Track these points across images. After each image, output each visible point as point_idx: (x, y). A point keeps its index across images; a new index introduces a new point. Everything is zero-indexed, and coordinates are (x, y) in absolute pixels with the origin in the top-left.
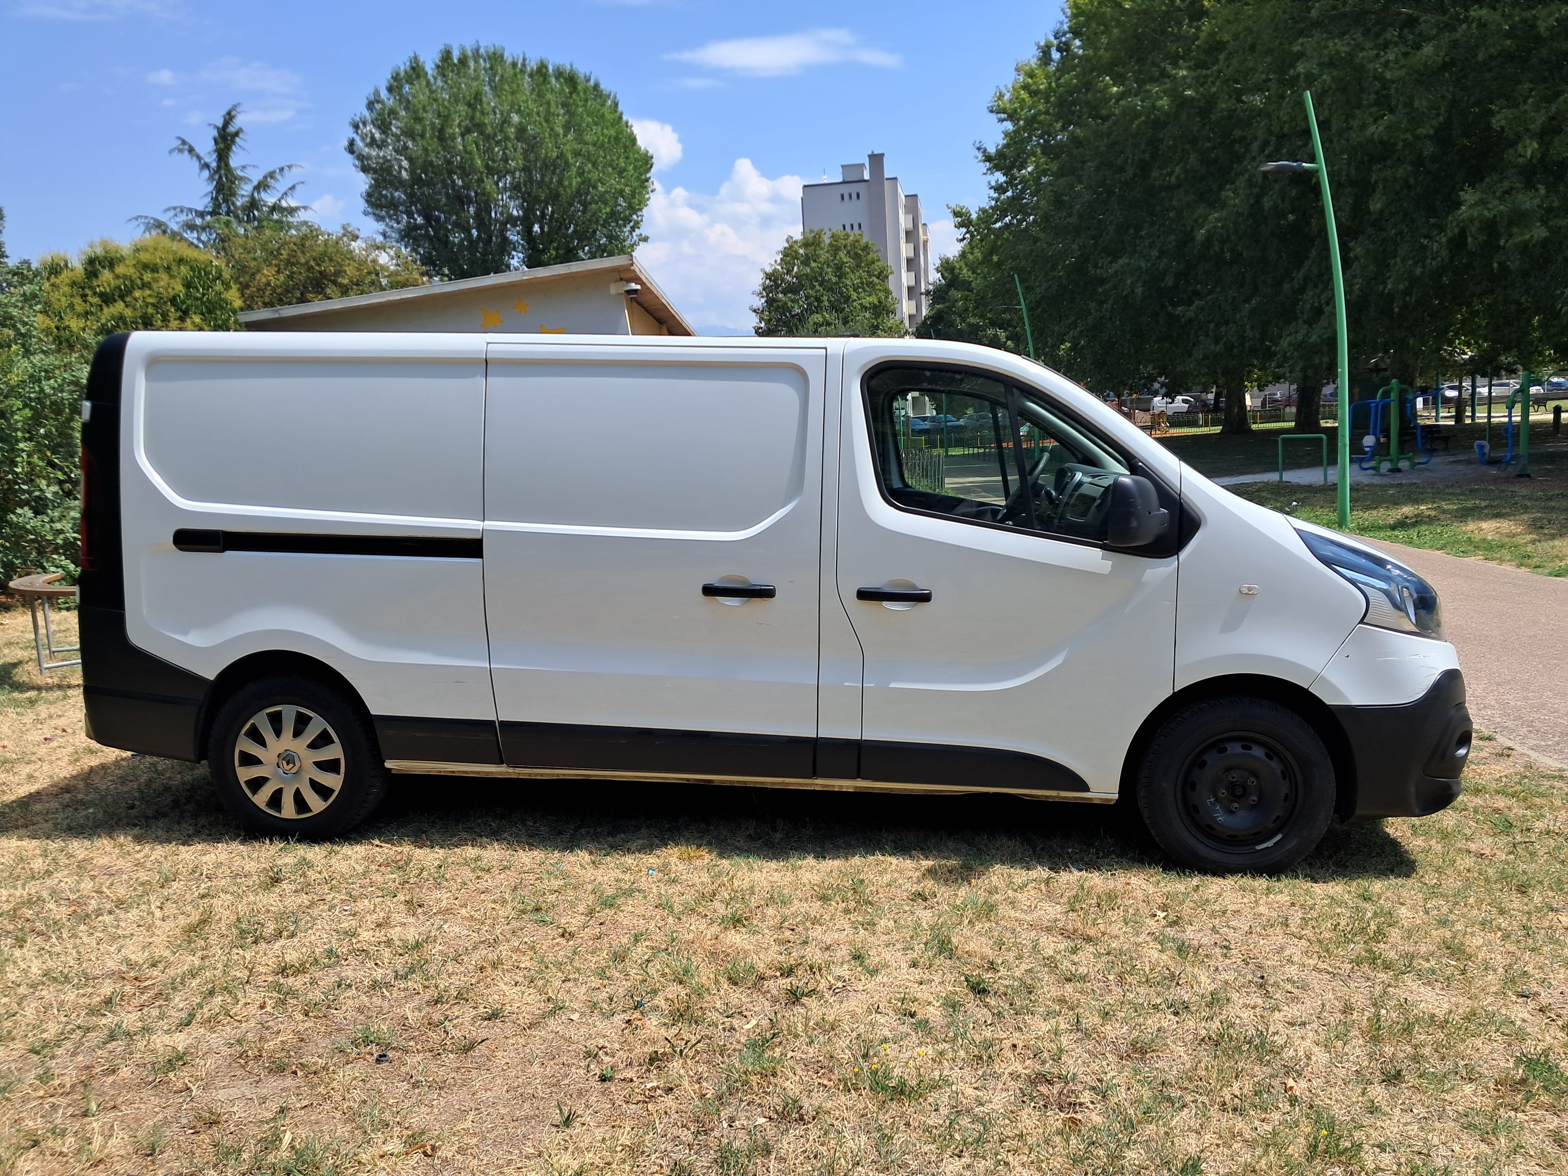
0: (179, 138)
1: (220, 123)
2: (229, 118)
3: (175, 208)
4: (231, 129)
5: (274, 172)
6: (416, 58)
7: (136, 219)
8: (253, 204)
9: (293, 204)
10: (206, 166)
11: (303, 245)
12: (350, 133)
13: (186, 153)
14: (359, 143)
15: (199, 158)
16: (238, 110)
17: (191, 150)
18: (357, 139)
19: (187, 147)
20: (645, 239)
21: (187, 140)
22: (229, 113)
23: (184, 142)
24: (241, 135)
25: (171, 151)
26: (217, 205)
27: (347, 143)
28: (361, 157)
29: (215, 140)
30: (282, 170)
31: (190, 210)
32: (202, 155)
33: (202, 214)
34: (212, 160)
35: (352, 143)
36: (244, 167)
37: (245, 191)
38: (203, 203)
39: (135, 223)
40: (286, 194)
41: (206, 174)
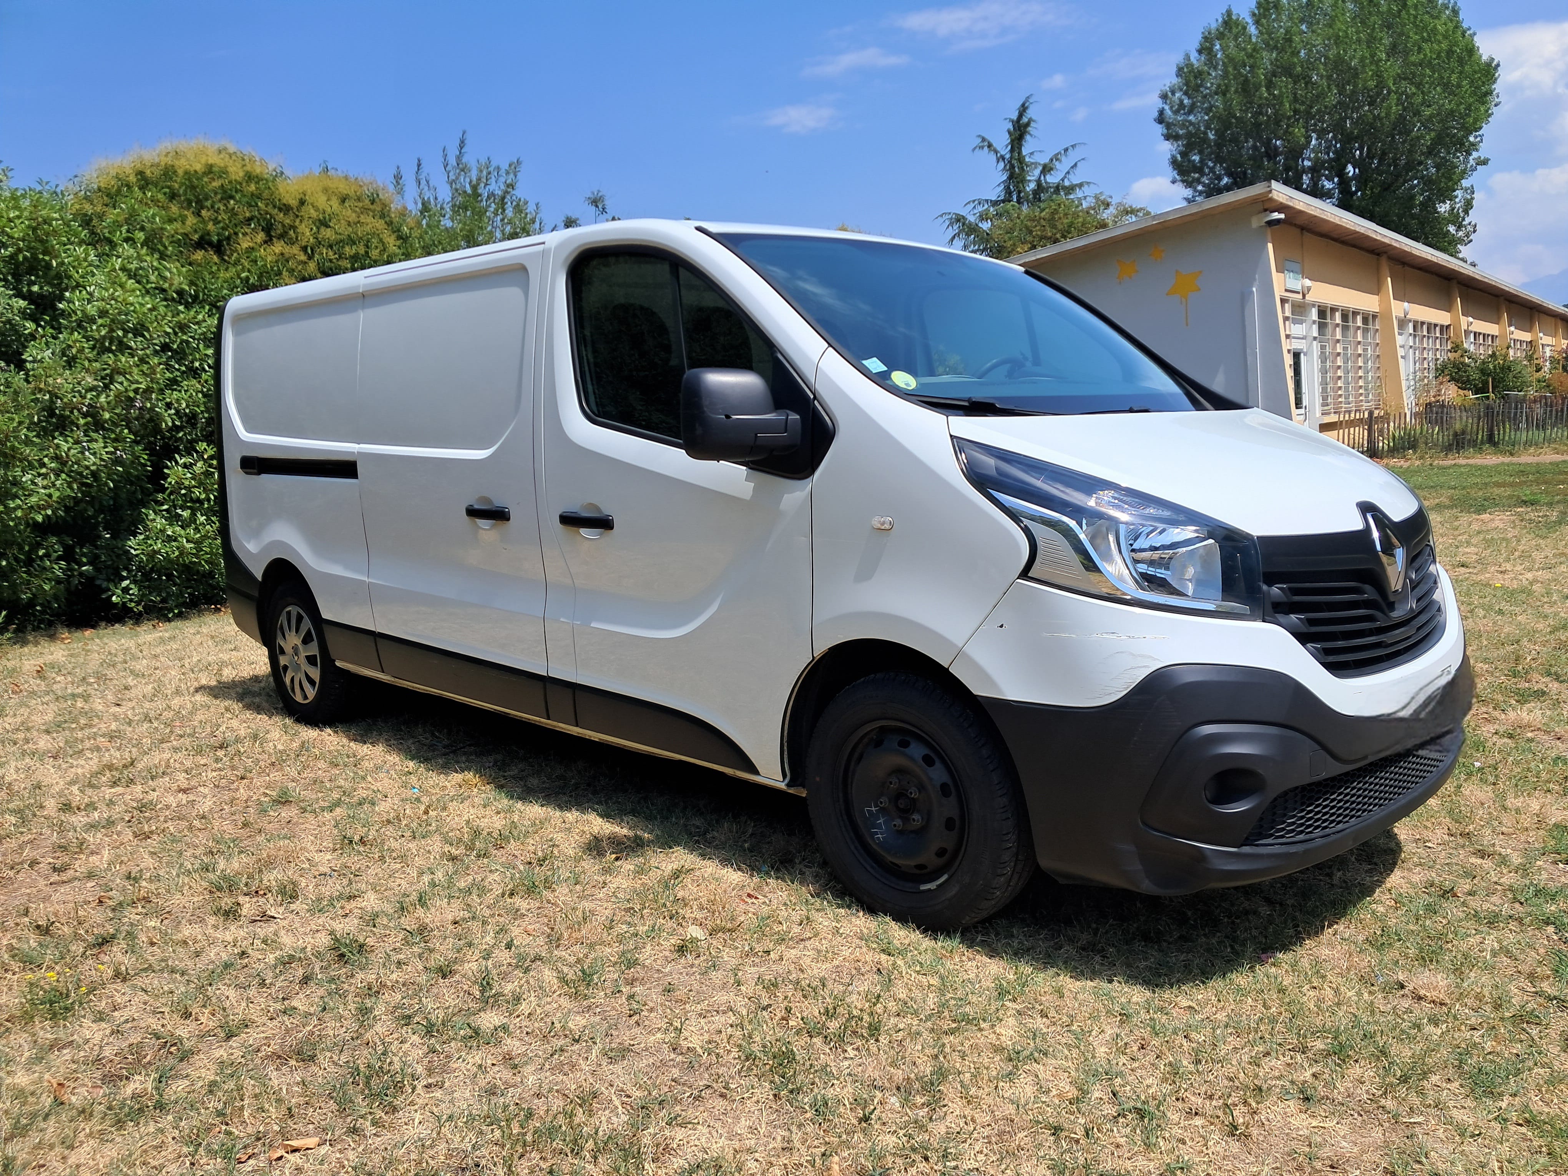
0: (979, 136)
1: (1015, 117)
2: (1023, 109)
3: (974, 201)
4: (1025, 120)
5: (1060, 153)
6: (1229, 13)
7: (941, 216)
8: (1040, 188)
9: (1076, 181)
10: (1003, 158)
11: (1053, 219)
12: (1159, 103)
13: (986, 148)
14: (1168, 112)
15: (996, 152)
16: (1031, 101)
17: (990, 146)
18: (1167, 107)
19: (986, 143)
20: (1485, 162)
21: (986, 137)
22: (1023, 105)
23: (984, 140)
24: (1032, 124)
25: (974, 149)
26: (1008, 192)
27: (1157, 114)
28: (1168, 126)
29: (1009, 132)
30: (1066, 150)
31: (987, 201)
32: (998, 149)
33: (995, 203)
34: (1005, 151)
35: (1161, 112)
36: (1032, 153)
37: (1033, 175)
38: (995, 192)
39: (941, 220)
40: (1068, 173)
41: (1001, 165)
